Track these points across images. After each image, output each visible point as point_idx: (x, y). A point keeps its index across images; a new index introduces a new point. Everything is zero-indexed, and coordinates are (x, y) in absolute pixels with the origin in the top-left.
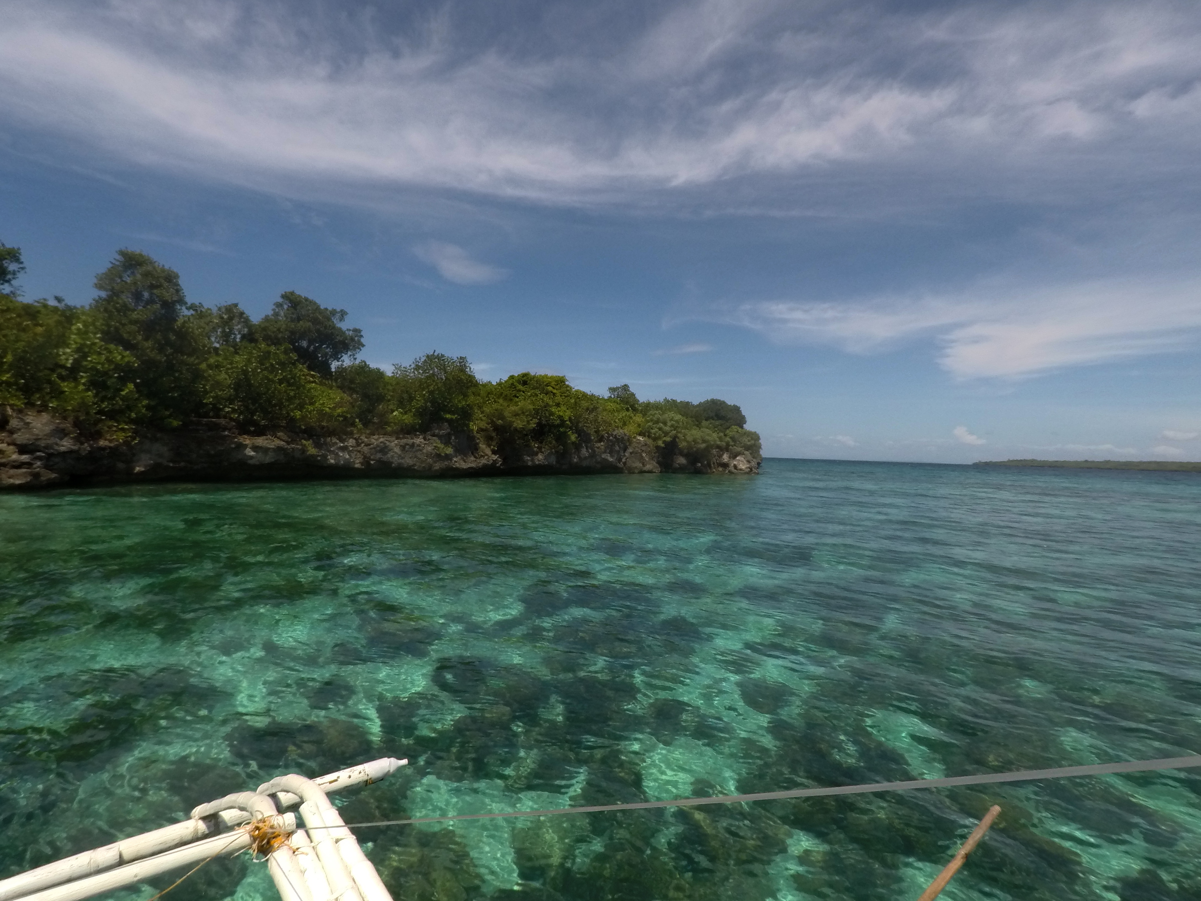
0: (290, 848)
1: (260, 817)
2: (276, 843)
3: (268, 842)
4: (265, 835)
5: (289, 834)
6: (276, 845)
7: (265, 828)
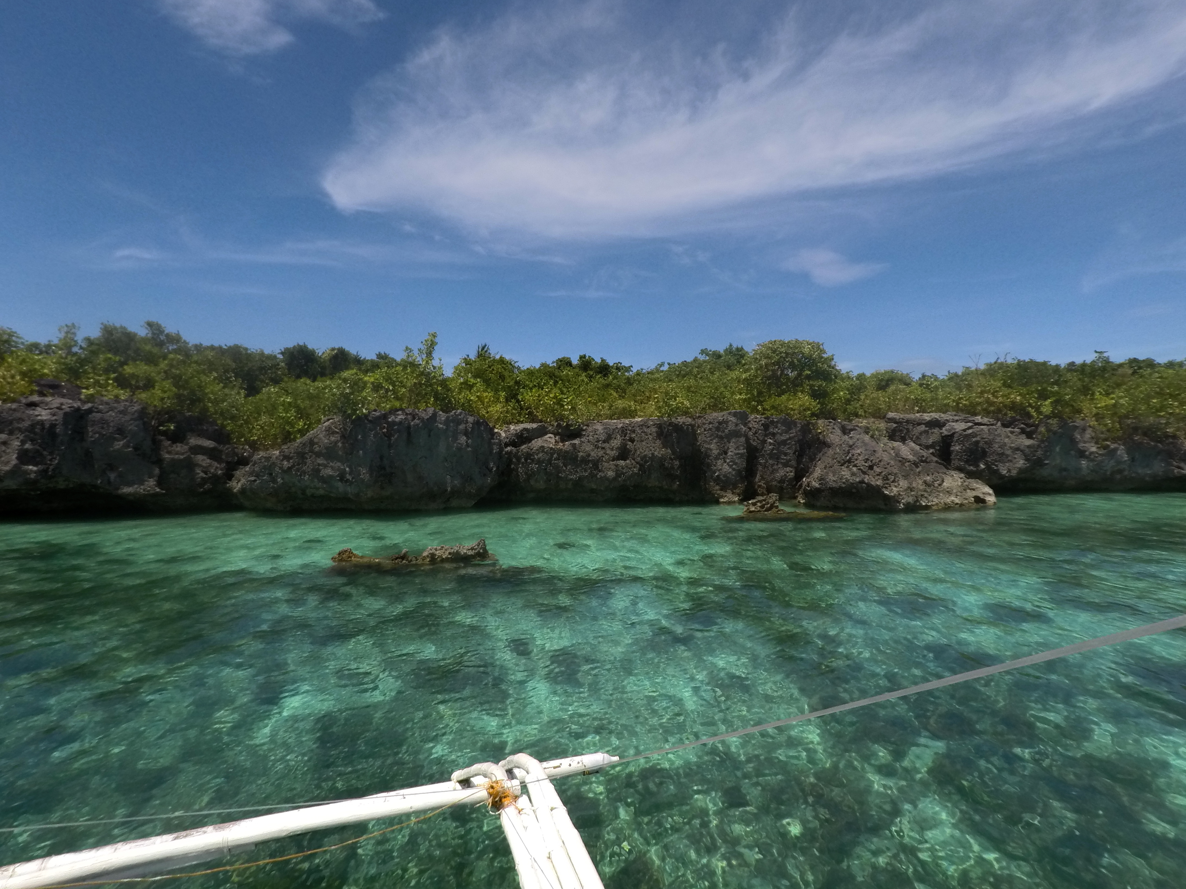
0: (517, 808)
1: (494, 779)
2: (506, 802)
3: (500, 800)
4: (498, 793)
5: (516, 797)
6: (506, 803)
7: (498, 788)
